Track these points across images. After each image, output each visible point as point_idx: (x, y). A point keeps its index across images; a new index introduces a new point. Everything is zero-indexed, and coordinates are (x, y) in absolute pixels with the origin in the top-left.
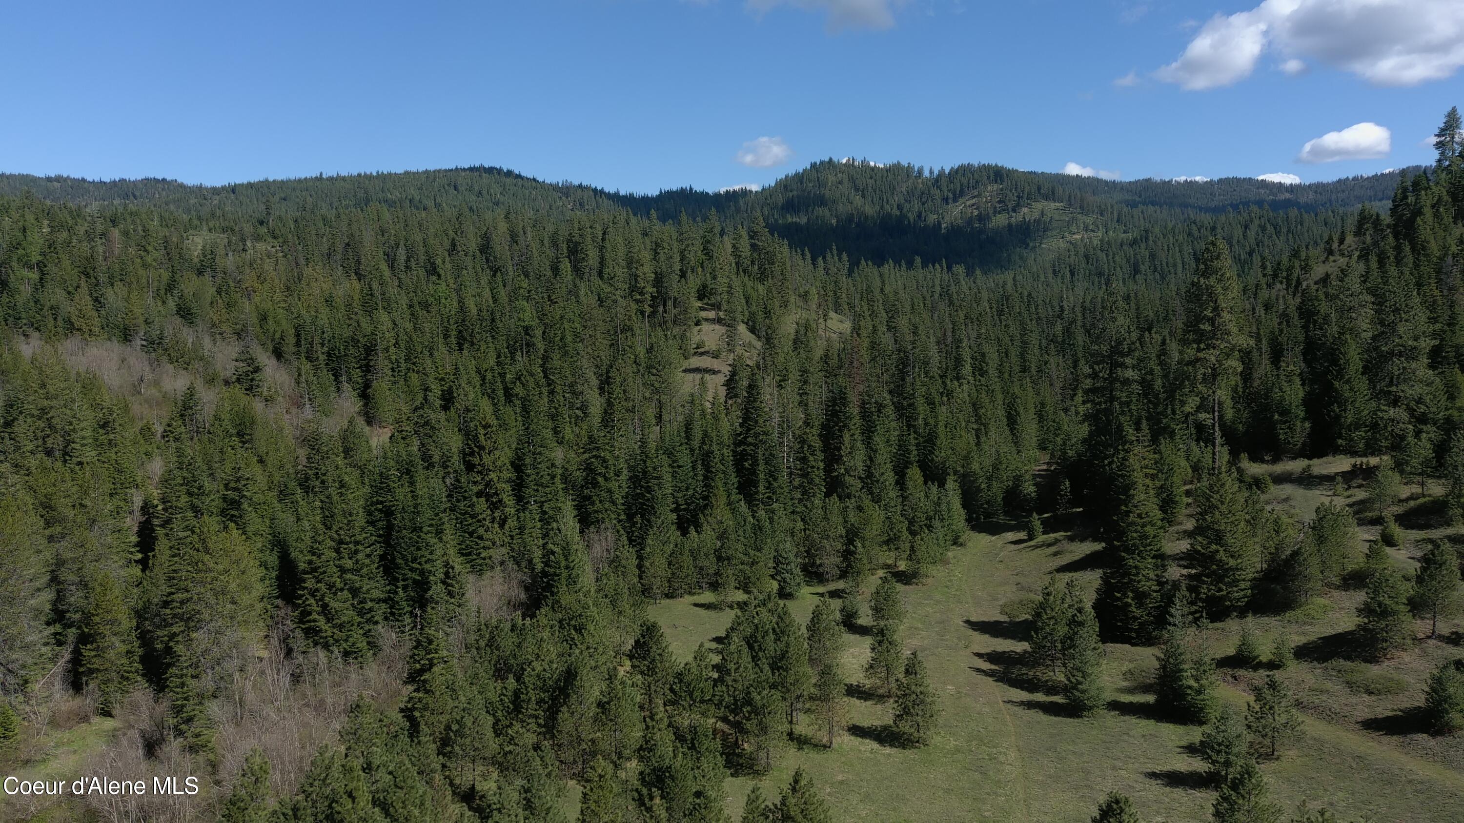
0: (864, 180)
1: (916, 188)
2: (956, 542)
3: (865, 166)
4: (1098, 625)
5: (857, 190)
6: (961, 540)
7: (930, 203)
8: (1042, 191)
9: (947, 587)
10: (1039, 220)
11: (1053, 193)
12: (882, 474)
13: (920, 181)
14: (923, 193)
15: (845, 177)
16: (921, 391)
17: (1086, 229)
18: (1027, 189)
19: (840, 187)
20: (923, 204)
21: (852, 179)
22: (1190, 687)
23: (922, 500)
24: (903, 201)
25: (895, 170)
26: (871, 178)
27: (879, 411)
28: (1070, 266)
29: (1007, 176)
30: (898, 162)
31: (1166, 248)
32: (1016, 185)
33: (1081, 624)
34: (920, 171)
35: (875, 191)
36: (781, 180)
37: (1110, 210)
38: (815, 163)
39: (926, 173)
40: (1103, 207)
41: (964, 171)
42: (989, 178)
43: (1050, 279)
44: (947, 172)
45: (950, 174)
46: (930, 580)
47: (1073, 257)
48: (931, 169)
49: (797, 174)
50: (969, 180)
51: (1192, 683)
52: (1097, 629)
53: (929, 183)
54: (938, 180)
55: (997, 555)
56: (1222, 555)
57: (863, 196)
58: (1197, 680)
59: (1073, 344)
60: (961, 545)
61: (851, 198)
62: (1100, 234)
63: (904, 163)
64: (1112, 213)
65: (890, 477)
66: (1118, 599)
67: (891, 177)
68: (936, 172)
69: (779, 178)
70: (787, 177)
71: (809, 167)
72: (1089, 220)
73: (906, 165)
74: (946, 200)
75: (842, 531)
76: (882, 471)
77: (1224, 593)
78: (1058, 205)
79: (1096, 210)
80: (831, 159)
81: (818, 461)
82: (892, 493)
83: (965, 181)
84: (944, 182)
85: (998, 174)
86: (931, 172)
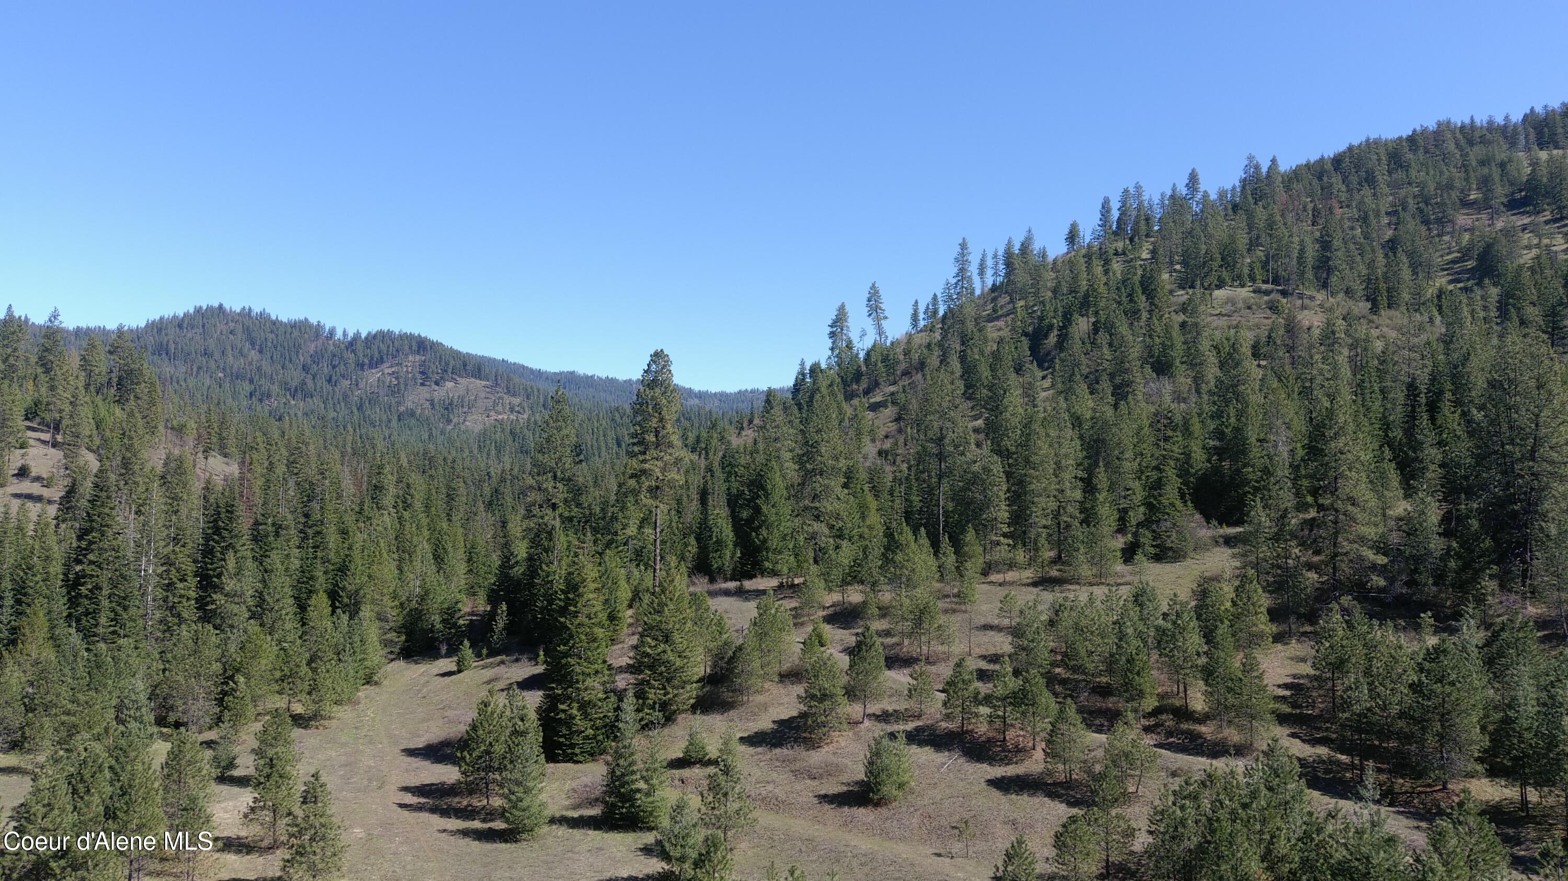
0: (262, 334)
1: (326, 350)
2: (368, 681)
3: (263, 318)
4: (542, 734)
5: (253, 344)
6: (375, 678)
7: (342, 367)
8: (468, 368)
9: (356, 728)
10: (463, 397)
11: (479, 370)
12: (278, 600)
13: (331, 342)
14: (334, 356)
15: (239, 328)
16: (331, 517)
17: (512, 410)
18: (452, 363)
19: (231, 337)
20: (334, 367)
21: (247, 330)
22: (639, 791)
23: (329, 631)
24: (309, 362)
25: (301, 327)
26: (272, 332)
27: (277, 534)
28: (496, 443)
29: (431, 348)
30: (306, 319)
31: (591, 431)
32: (440, 357)
33: (523, 734)
34: (332, 332)
35: (276, 347)
36: (153, 322)
37: (536, 393)
38: (201, 307)
39: (339, 335)
40: (529, 390)
41: (382, 337)
42: (410, 348)
43: (476, 452)
44: (363, 336)
45: (366, 338)
46: (334, 722)
47: (499, 434)
48: (344, 331)
49: (175, 317)
50: (388, 347)
51: (642, 785)
52: (541, 740)
53: (343, 346)
54: (352, 344)
55: (419, 691)
56: (671, 656)
57: (261, 352)
58: (647, 781)
59: (502, 505)
60: (376, 683)
61: (245, 351)
62: (526, 416)
63: (313, 321)
64: (538, 397)
65: (288, 606)
66: (564, 711)
67: (296, 333)
68: (351, 334)
69: (151, 319)
70: (162, 319)
71: (192, 311)
72: (516, 401)
73: (315, 323)
74: (361, 366)
75: (217, 667)
76: (277, 596)
77: (670, 696)
78: (484, 383)
79: (522, 393)
80: (221, 306)
81: (190, 588)
82: (290, 624)
83: (384, 348)
84: (359, 347)
85: (421, 345)
86: (345, 334)
